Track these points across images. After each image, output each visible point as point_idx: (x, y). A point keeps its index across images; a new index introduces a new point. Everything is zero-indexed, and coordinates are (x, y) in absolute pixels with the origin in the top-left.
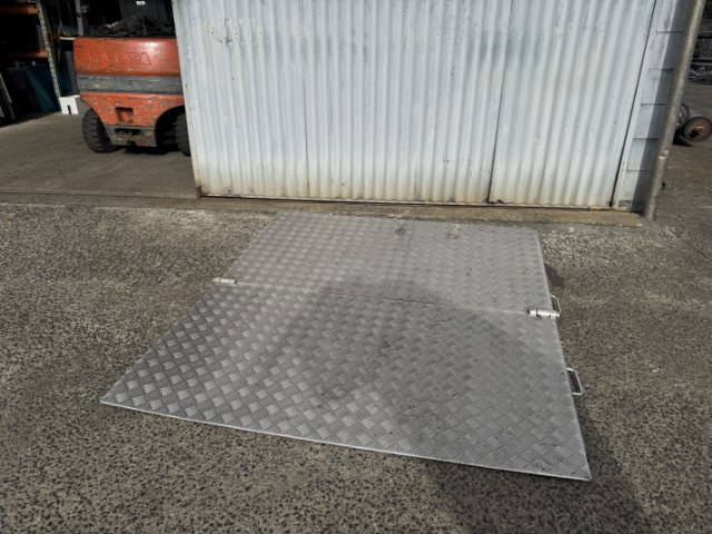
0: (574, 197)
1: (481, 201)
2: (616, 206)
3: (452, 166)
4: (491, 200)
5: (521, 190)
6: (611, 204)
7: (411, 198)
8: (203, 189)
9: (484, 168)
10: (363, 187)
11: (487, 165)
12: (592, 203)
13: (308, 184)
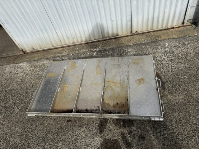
0: (167, 24)
1: (129, 33)
2: (185, 24)
3: (115, 22)
4: (133, 32)
5: (145, 25)
6: (183, 23)
8: (23, 50)
9: (128, 20)
10: (81, 37)
11: (129, 19)
12: (175, 24)
13: (60, 41)
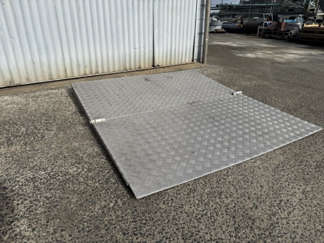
0: (182, 59)
1: (151, 66)
2: (195, 61)
3: (138, 51)
7: (122, 69)
